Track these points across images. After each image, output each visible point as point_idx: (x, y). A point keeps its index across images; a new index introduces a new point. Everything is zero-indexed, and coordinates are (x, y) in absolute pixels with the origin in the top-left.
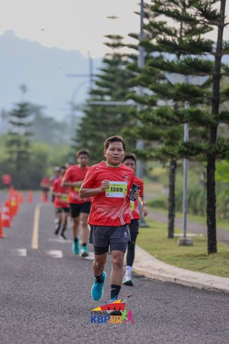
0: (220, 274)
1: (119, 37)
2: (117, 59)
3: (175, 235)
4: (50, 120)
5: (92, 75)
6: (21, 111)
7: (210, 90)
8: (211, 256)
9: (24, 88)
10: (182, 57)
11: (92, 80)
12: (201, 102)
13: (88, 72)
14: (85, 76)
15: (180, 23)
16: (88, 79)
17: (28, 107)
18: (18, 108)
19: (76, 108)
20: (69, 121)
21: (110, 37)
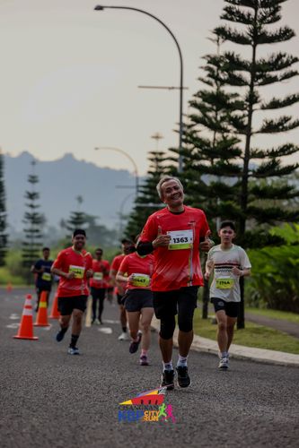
0: (247, 344)
1: (161, 154)
2: (159, 170)
3: (209, 316)
4: (102, 227)
5: (138, 186)
6: (77, 219)
7: (240, 189)
8: (240, 331)
9: (80, 199)
10: (215, 160)
11: (138, 191)
12: (231, 199)
13: (135, 184)
14: (132, 187)
15: (213, 132)
16: (134, 190)
17: (83, 216)
18: (75, 216)
19: (123, 218)
20: (118, 229)
21: (154, 153)
